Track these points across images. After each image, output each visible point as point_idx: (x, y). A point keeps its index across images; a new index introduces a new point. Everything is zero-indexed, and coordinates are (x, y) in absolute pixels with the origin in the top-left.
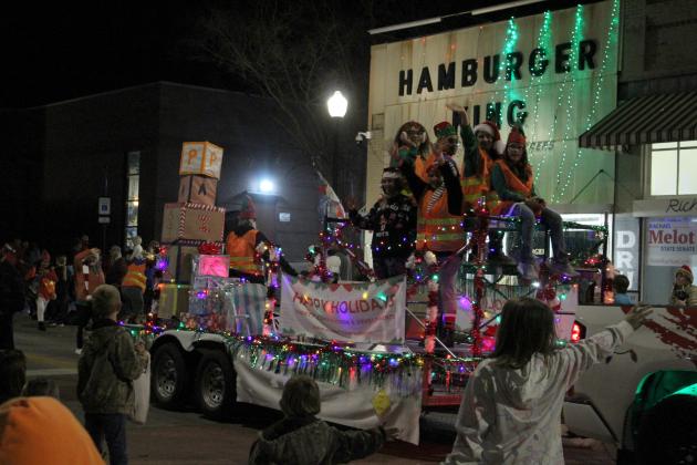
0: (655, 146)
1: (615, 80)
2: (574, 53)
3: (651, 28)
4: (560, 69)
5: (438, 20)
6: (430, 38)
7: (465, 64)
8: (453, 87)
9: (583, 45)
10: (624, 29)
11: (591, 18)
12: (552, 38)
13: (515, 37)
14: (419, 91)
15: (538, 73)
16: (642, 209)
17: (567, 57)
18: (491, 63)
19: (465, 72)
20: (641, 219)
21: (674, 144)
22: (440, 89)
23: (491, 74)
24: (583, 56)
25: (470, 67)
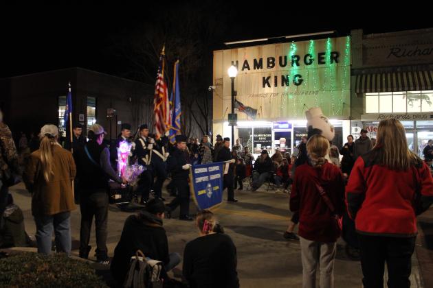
0: (367, 94)
1: (349, 68)
2: (328, 57)
3: (364, 48)
4: (320, 63)
5: (266, 39)
6: (247, 48)
7: (268, 59)
8: (262, 68)
9: (332, 53)
10: (352, 48)
11: (335, 44)
12: (315, 50)
13: (295, 49)
14: (243, 70)
15: (307, 64)
16: (365, 118)
17: (323, 58)
18: (283, 59)
19: (269, 63)
20: (363, 122)
22: (255, 68)
23: (283, 64)
24: (332, 58)
25: (271, 61)
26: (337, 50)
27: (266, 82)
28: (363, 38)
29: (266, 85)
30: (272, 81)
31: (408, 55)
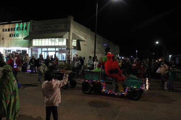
0: (33, 40)
1: (29, 32)
2: (24, 28)
3: (33, 26)
4: (23, 30)
5: (7, 23)
7: (11, 28)
9: (25, 27)
10: (30, 26)
11: (26, 24)
12: (22, 26)
13: (17, 26)
14: (5, 31)
15: (20, 30)
18: (14, 28)
19: (11, 30)
20: (31, 48)
21: (38, 40)
22: (8, 31)
28: (33, 23)
29: (10, 37)
30: (12, 35)
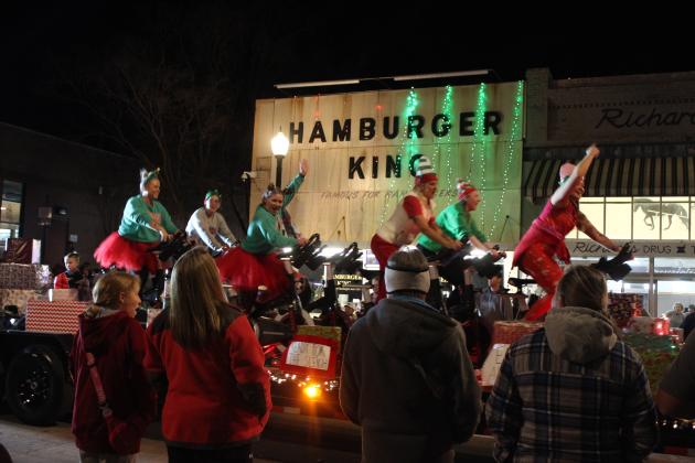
1: (520, 145)
2: (479, 121)
3: (552, 108)
4: (464, 132)
5: (356, 82)
6: (322, 98)
7: (363, 121)
8: (348, 139)
9: (487, 115)
10: (527, 105)
11: (493, 95)
12: (455, 107)
13: (415, 103)
14: (311, 141)
15: (437, 134)
17: (470, 124)
18: (391, 122)
19: (363, 128)
22: (335, 139)
23: (391, 131)
24: (487, 124)
25: (367, 124)
26: (497, 109)
27: (355, 167)
28: (551, 86)
29: (356, 174)
30: (367, 167)
31: (636, 122)
